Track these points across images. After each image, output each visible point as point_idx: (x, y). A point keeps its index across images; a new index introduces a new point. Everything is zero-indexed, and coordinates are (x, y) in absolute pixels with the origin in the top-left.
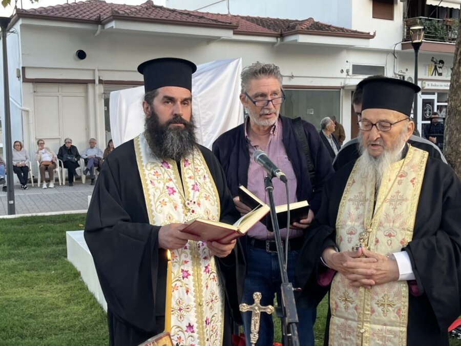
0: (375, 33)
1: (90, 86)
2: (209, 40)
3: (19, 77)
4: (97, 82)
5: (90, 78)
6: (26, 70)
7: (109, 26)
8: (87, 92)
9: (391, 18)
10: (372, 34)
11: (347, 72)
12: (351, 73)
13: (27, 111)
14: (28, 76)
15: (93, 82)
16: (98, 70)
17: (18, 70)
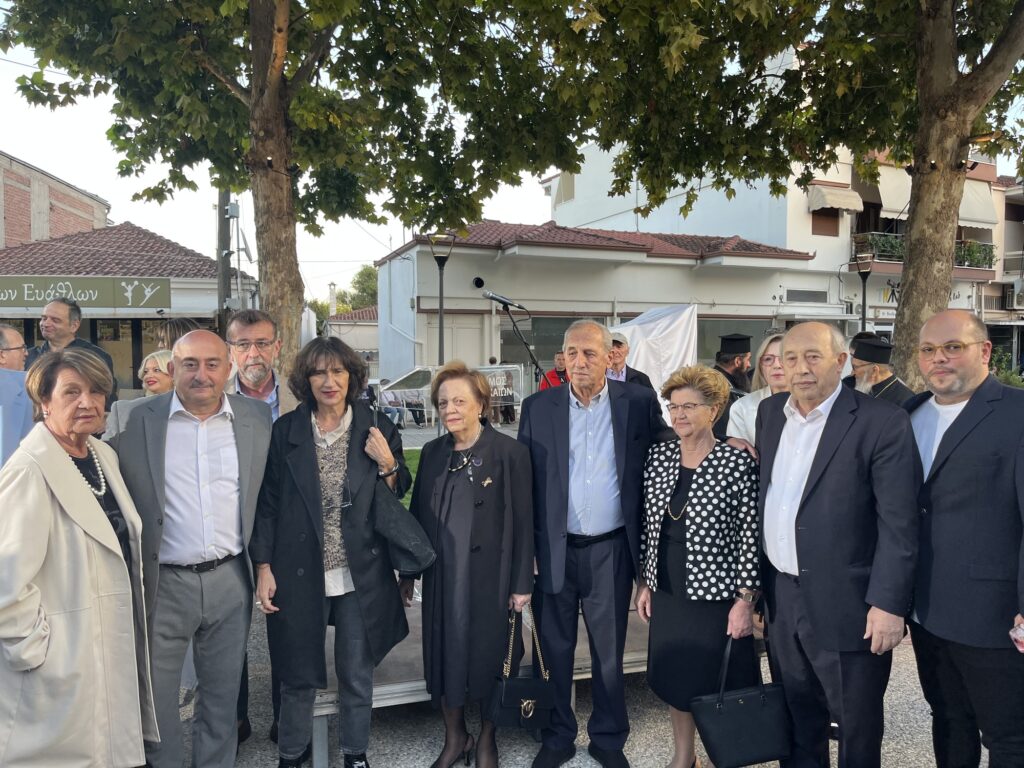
0: (815, 254)
1: (486, 317)
2: (618, 264)
3: (413, 307)
4: (494, 312)
5: (487, 307)
6: (421, 301)
7: (510, 252)
8: (482, 323)
9: (835, 233)
10: (811, 254)
11: (781, 298)
12: (785, 299)
13: (421, 344)
14: (422, 307)
15: (490, 312)
17: (412, 300)
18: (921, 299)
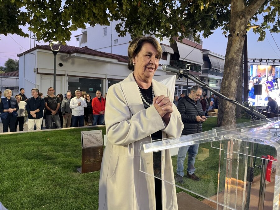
1: (63, 77)
2: (107, 62)
3: (35, 72)
4: (66, 75)
5: (64, 74)
6: (39, 69)
8: (62, 79)
9: (166, 59)
10: (162, 65)
13: (38, 86)
14: (39, 72)
16: (67, 71)
17: (35, 69)
18: (232, 78)
